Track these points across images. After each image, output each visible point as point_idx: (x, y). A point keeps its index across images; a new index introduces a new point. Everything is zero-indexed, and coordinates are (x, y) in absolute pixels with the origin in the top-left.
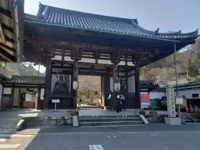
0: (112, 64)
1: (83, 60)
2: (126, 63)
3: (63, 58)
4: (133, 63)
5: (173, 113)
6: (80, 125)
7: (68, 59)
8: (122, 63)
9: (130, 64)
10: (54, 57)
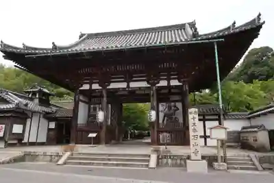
0: (149, 86)
1: (113, 86)
2: (169, 83)
3: (91, 86)
4: (179, 81)
5: (196, 153)
6: (65, 163)
7: (96, 86)
8: (163, 83)
9: (174, 83)
10: (82, 86)
